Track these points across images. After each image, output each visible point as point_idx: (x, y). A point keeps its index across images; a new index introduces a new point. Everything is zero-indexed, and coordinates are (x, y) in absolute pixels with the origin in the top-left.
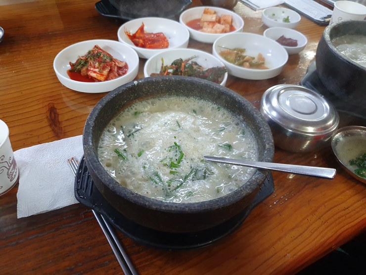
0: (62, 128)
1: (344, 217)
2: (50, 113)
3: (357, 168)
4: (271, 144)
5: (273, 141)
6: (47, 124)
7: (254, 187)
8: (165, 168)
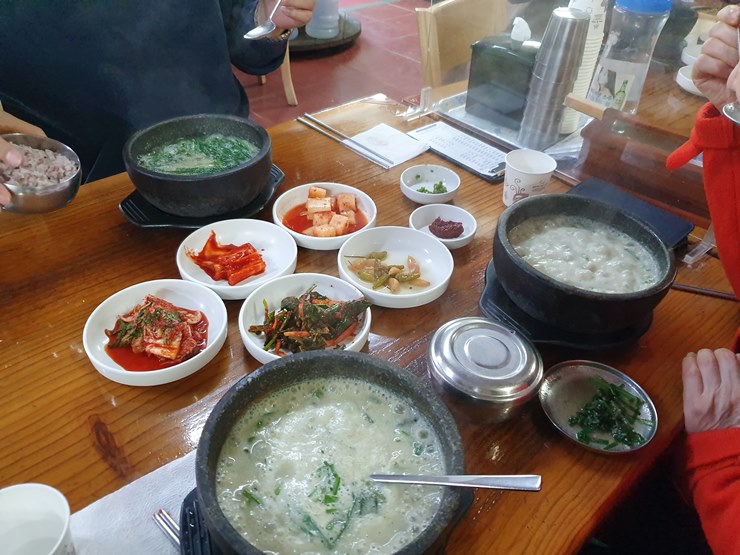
0: (125, 458)
1: (575, 511)
2: (98, 435)
3: (580, 430)
4: (459, 443)
5: (460, 437)
6: (98, 457)
7: (449, 516)
8: (318, 505)
